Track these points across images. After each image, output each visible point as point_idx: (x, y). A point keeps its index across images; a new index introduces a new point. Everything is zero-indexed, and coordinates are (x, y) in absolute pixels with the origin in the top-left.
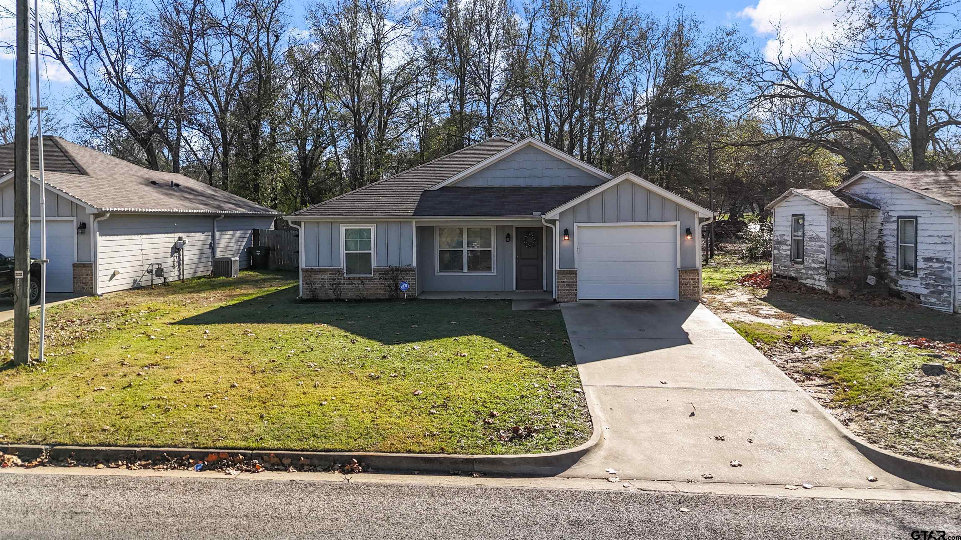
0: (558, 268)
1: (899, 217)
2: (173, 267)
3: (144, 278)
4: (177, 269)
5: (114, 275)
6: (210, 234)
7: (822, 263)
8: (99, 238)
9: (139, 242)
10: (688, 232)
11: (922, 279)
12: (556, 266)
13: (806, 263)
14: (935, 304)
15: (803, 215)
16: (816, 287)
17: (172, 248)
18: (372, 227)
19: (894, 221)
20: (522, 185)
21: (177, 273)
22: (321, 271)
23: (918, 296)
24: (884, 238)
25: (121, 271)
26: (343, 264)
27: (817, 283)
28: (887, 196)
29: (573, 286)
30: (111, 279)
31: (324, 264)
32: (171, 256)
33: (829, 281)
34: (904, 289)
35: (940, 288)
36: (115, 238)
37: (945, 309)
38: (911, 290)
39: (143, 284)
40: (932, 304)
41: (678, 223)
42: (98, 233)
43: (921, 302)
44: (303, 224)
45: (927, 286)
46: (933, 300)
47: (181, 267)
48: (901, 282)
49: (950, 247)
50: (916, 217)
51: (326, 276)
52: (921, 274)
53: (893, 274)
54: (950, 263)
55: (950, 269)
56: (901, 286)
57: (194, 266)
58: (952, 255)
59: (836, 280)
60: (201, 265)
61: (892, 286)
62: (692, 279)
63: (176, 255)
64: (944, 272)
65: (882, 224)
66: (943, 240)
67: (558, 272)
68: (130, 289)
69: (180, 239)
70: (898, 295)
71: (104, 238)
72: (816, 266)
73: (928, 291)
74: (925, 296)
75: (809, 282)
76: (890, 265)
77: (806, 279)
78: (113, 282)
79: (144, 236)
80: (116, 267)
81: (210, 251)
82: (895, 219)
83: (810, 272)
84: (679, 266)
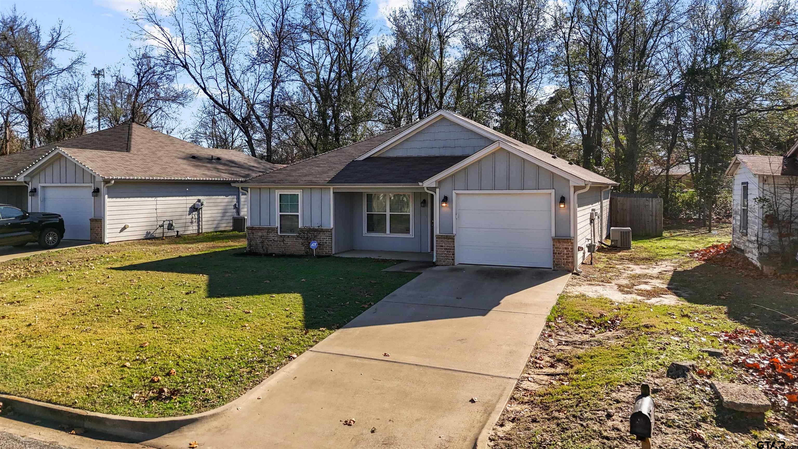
0: (438, 233)
2: (192, 222)
3: (158, 231)
4: (195, 224)
5: (125, 228)
6: (235, 197)
7: (756, 236)
8: (107, 200)
9: (155, 203)
10: (563, 200)
12: (437, 231)
13: (748, 236)
15: (747, 183)
17: (191, 208)
18: (299, 192)
20: (437, 155)
21: (195, 228)
22: (260, 229)
25: (130, 225)
26: (278, 224)
29: (451, 251)
30: (121, 231)
31: (265, 223)
32: (189, 215)
33: (760, 256)
36: (127, 199)
39: (157, 236)
41: (553, 192)
42: (106, 196)
47: (200, 223)
51: (264, 234)
57: (216, 222)
59: (768, 256)
60: (224, 221)
62: (566, 248)
63: (195, 213)
67: (438, 237)
68: (143, 239)
69: (199, 201)
71: (111, 200)
72: (753, 239)
78: (123, 234)
79: (158, 199)
80: (127, 222)
81: (235, 211)
83: (750, 245)
84: (553, 235)
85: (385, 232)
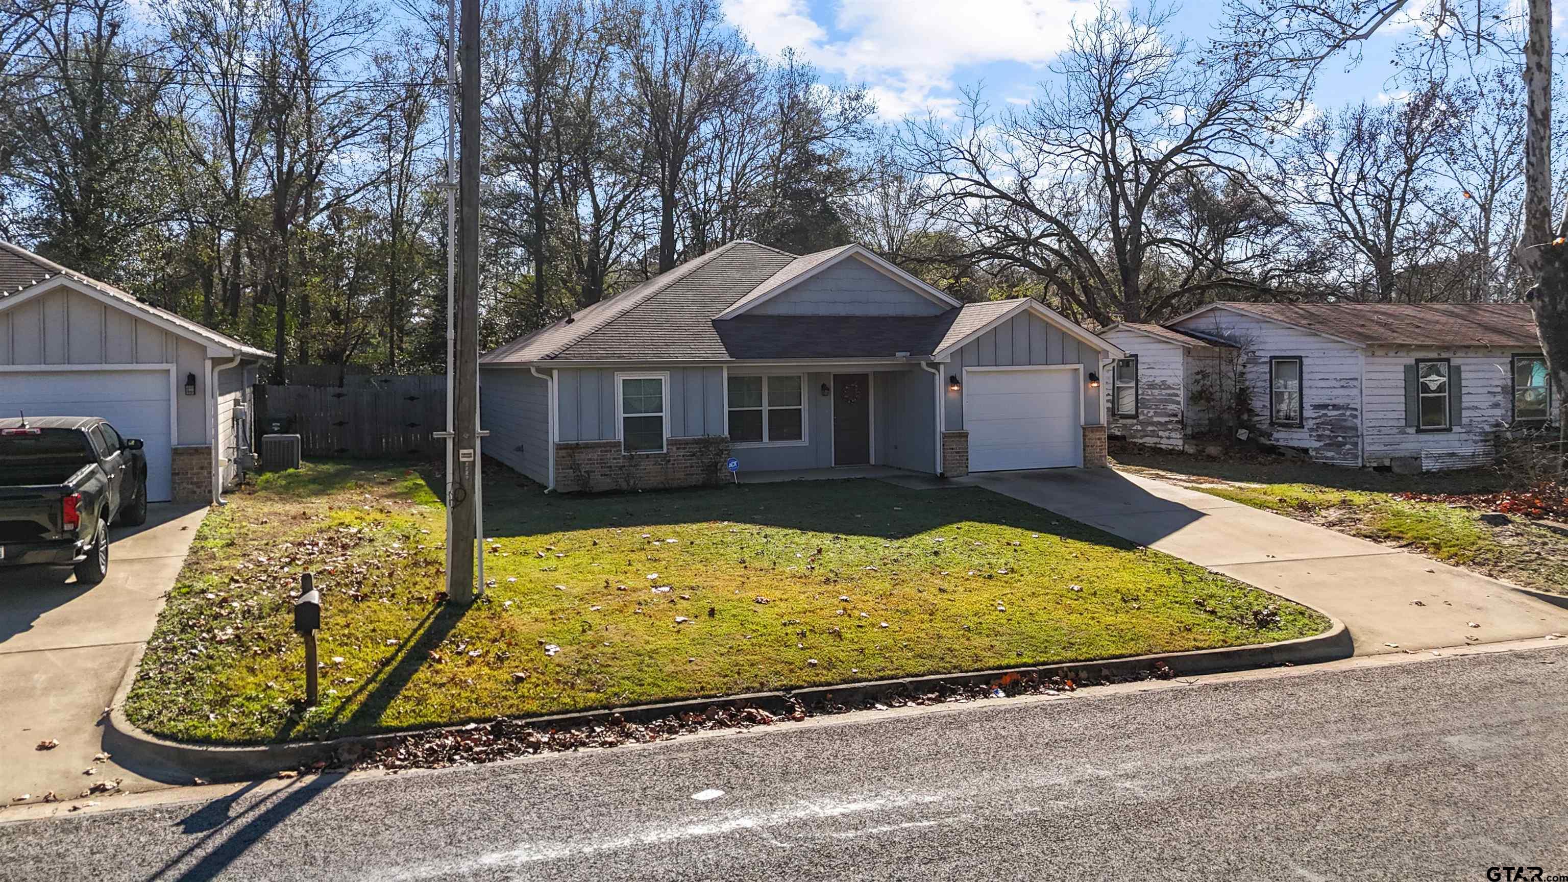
0: (943, 430)
1: (1272, 358)
7: (1176, 415)
8: (215, 402)
10: (1093, 377)
11: (1311, 430)
12: (941, 426)
13: (1141, 417)
14: (1333, 458)
15: (1136, 356)
16: (1163, 447)
17: (233, 419)
18: (664, 377)
19: (1265, 363)
20: (843, 314)
22: (587, 446)
23: (1306, 451)
24: (1247, 383)
26: (620, 437)
27: (1164, 441)
28: (1255, 333)
29: (963, 454)
31: (590, 436)
33: (1186, 438)
34: (1282, 443)
35: (1340, 439)
37: (1350, 463)
38: (1295, 444)
40: (1327, 458)
41: (1081, 367)
43: (1311, 457)
44: (555, 373)
45: (1319, 438)
46: (1330, 454)
48: (1276, 435)
49: (1355, 392)
50: (1300, 358)
51: (595, 455)
52: (1310, 424)
53: (1265, 426)
54: (1356, 410)
55: (1355, 417)
56: (1278, 440)
58: (1358, 400)
59: (1193, 437)
61: (1263, 440)
62: (1099, 439)
64: (1345, 420)
65: (1244, 367)
66: (1343, 383)
67: (945, 436)
69: (237, 402)
70: (1273, 450)
72: (1163, 420)
73: (1322, 444)
74: (1316, 449)
75: (1150, 441)
76: (1258, 415)
77: (1142, 437)
82: (1267, 360)
83: (1150, 428)
84: (1082, 422)
85: (761, 438)
